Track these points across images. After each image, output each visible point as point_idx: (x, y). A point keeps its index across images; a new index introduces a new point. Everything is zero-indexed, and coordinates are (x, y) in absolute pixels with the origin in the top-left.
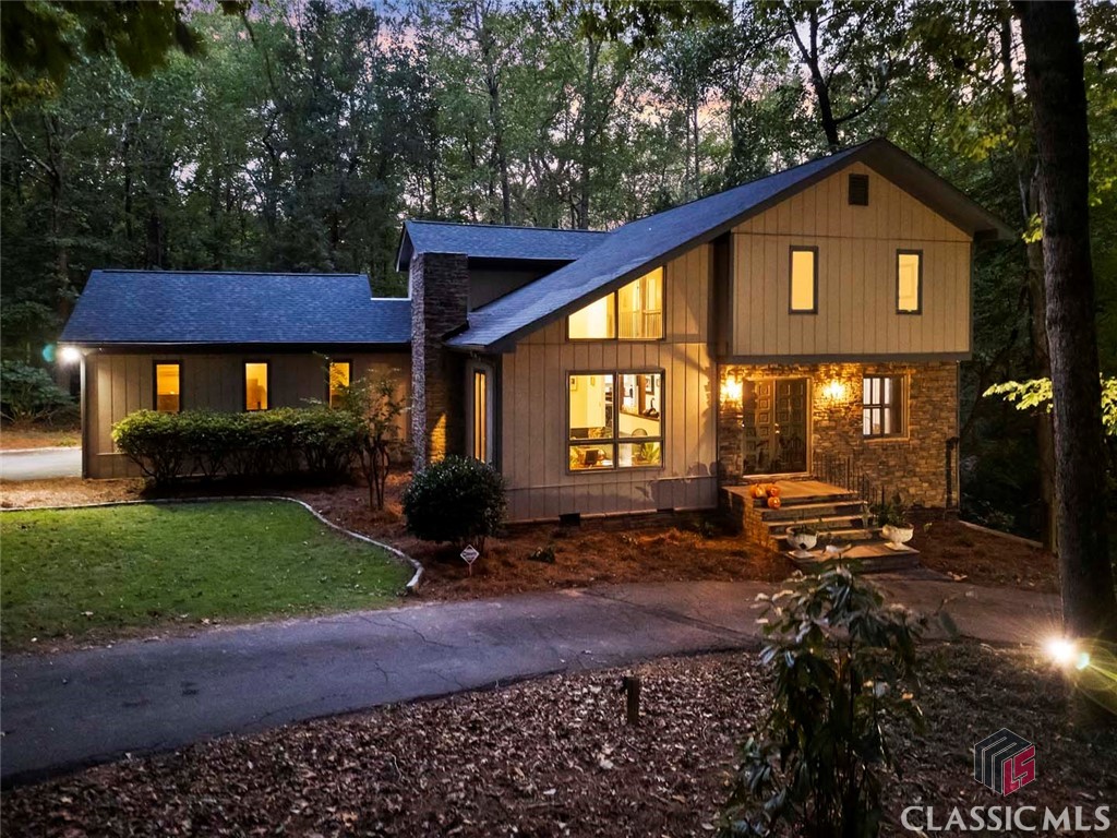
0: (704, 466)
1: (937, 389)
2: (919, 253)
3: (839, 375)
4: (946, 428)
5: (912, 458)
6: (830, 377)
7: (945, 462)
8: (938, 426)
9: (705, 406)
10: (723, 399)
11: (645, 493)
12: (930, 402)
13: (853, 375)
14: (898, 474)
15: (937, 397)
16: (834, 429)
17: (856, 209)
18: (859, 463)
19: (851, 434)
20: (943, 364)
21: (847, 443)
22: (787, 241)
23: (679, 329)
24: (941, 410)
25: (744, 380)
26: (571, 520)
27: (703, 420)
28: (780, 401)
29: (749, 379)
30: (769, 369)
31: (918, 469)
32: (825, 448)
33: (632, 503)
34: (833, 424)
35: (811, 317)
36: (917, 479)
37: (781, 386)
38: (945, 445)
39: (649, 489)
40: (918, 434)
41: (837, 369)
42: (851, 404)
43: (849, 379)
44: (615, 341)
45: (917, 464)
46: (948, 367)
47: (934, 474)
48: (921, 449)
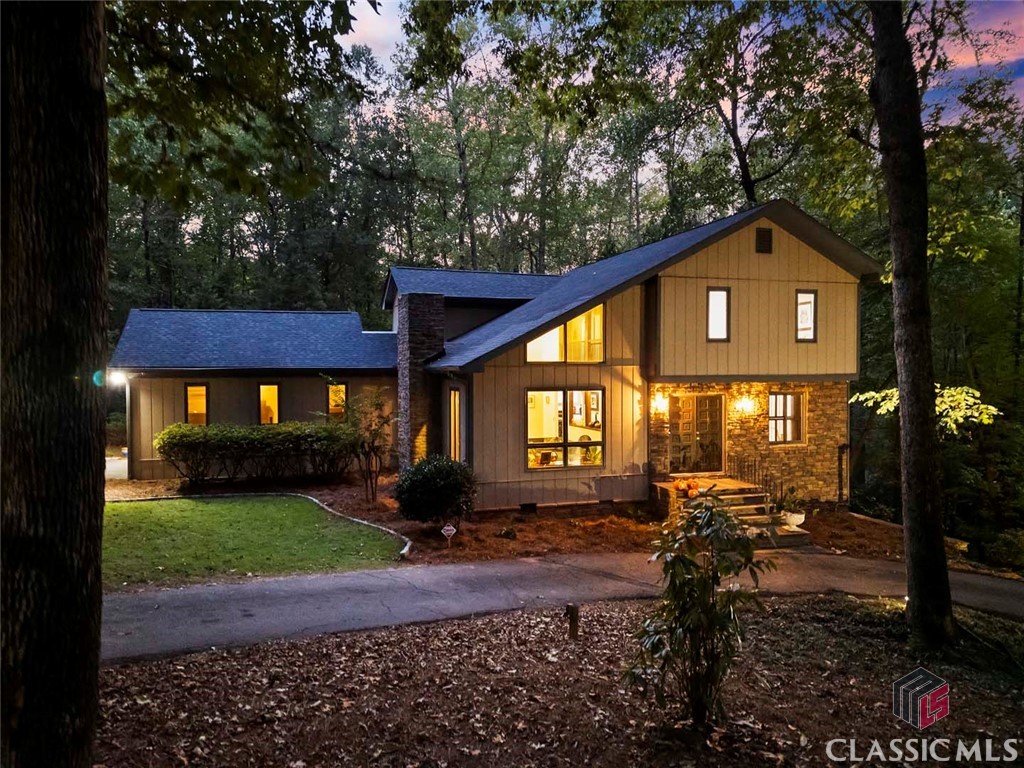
0: (638, 466)
1: (831, 404)
2: (815, 292)
3: (749, 392)
4: (838, 436)
5: (810, 460)
6: (741, 394)
7: (837, 464)
8: (830, 434)
9: (638, 416)
10: (652, 411)
11: (590, 487)
12: (824, 414)
13: (760, 392)
14: (797, 474)
15: (830, 411)
16: (745, 436)
17: (762, 256)
18: (766, 465)
19: (759, 440)
20: (836, 383)
21: (756, 448)
22: (704, 284)
23: (617, 354)
24: (834, 421)
25: (672, 398)
26: (529, 509)
27: (636, 429)
28: (700, 413)
29: (675, 395)
30: (690, 388)
31: (814, 470)
32: (736, 452)
33: (579, 496)
34: (743, 432)
35: (725, 345)
36: (814, 478)
37: (700, 401)
38: (837, 450)
39: (593, 484)
40: (815, 440)
41: (747, 387)
42: (759, 416)
43: (757, 395)
44: (565, 363)
45: (813, 466)
46: (840, 386)
47: (828, 473)
48: (817, 453)
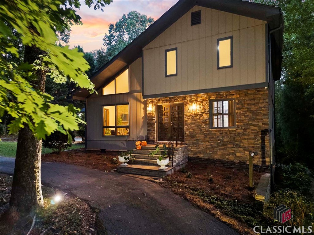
0: (143, 137)
1: (254, 104)
2: (231, 38)
3: (196, 101)
4: (261, 124)
5: (238, 138)
6: (192, 102)
7: (260, 141)
9: (143, 115)
10: (148, 113)
11: (124, 144)
13: (203, 100)
14: (229, 146)
15: (253, 108)
18: (207, 139)
19: (203, 126)
20: (258, 91)
21: (201, 130)
22: (164, 49)
23: (135, 88)
24: (257, 115)
25: (156, 105)
26: (103, 151)
27: (142, 120)
28: (172, 114)
29: (159, 104)
31: (242, 144)
32: (189, 132)
33: (120, 148)
34: (193, 122)
36: (241, 149)
37: (172, 107)
38: (260, 133)
40: (242, 126)
41: (195, 98)
42: (203, 113)
44: (115, 94)
45: (241, 142)
46: (262, 93)
47: (253, 147)
48: (244, 134)
